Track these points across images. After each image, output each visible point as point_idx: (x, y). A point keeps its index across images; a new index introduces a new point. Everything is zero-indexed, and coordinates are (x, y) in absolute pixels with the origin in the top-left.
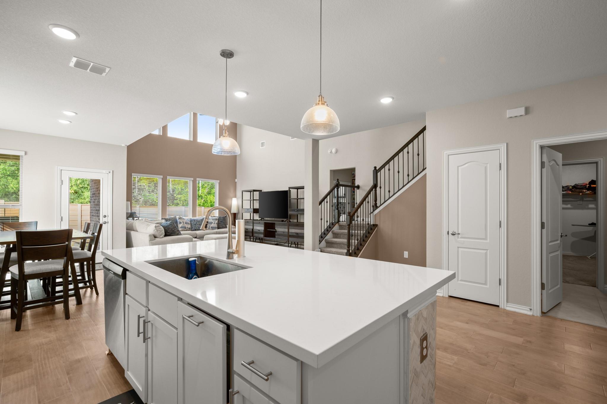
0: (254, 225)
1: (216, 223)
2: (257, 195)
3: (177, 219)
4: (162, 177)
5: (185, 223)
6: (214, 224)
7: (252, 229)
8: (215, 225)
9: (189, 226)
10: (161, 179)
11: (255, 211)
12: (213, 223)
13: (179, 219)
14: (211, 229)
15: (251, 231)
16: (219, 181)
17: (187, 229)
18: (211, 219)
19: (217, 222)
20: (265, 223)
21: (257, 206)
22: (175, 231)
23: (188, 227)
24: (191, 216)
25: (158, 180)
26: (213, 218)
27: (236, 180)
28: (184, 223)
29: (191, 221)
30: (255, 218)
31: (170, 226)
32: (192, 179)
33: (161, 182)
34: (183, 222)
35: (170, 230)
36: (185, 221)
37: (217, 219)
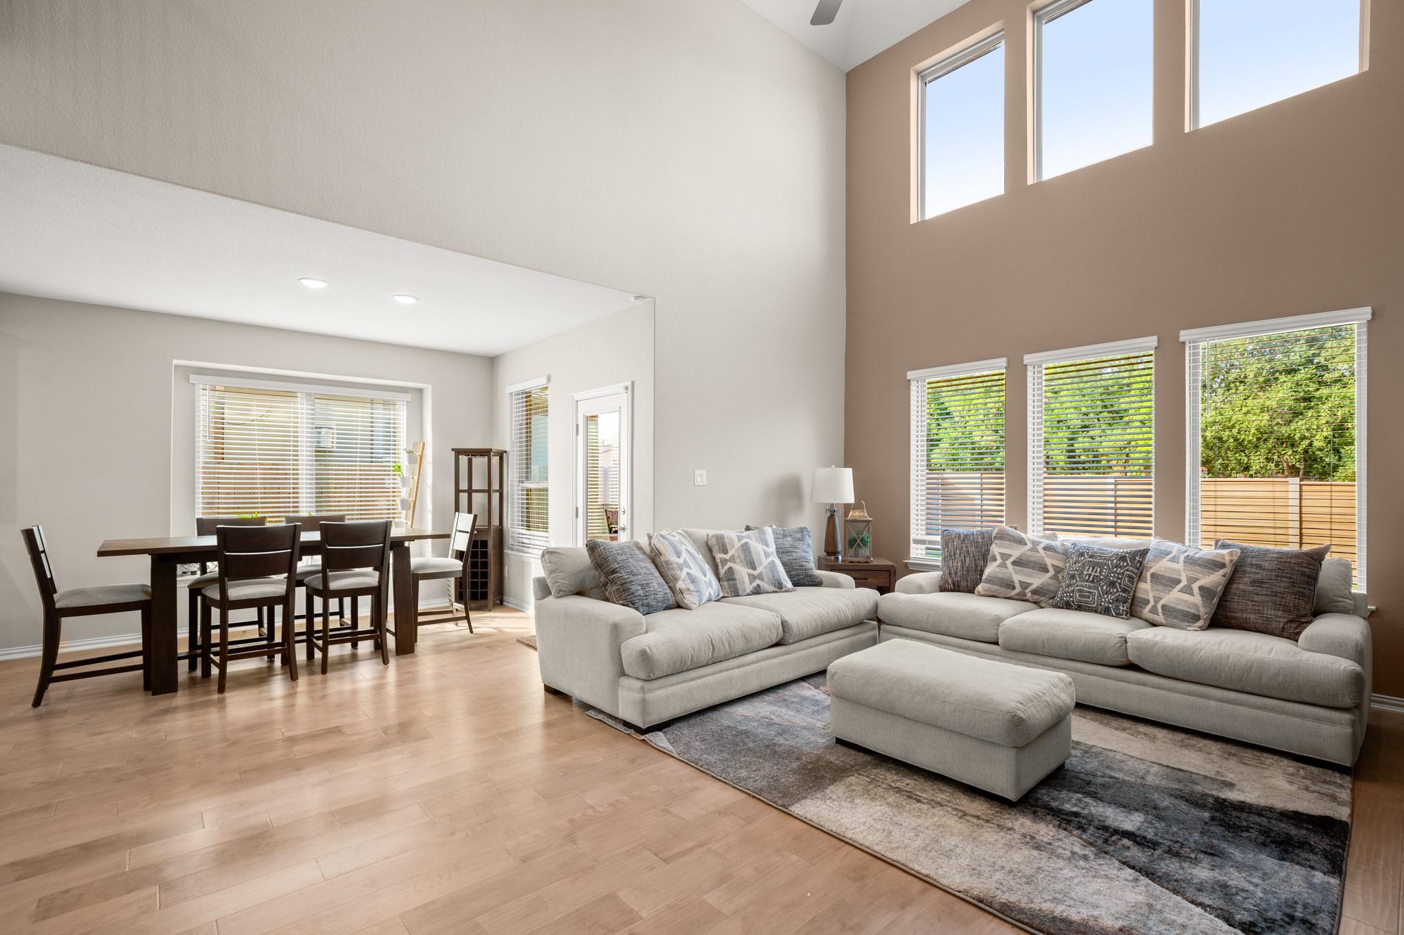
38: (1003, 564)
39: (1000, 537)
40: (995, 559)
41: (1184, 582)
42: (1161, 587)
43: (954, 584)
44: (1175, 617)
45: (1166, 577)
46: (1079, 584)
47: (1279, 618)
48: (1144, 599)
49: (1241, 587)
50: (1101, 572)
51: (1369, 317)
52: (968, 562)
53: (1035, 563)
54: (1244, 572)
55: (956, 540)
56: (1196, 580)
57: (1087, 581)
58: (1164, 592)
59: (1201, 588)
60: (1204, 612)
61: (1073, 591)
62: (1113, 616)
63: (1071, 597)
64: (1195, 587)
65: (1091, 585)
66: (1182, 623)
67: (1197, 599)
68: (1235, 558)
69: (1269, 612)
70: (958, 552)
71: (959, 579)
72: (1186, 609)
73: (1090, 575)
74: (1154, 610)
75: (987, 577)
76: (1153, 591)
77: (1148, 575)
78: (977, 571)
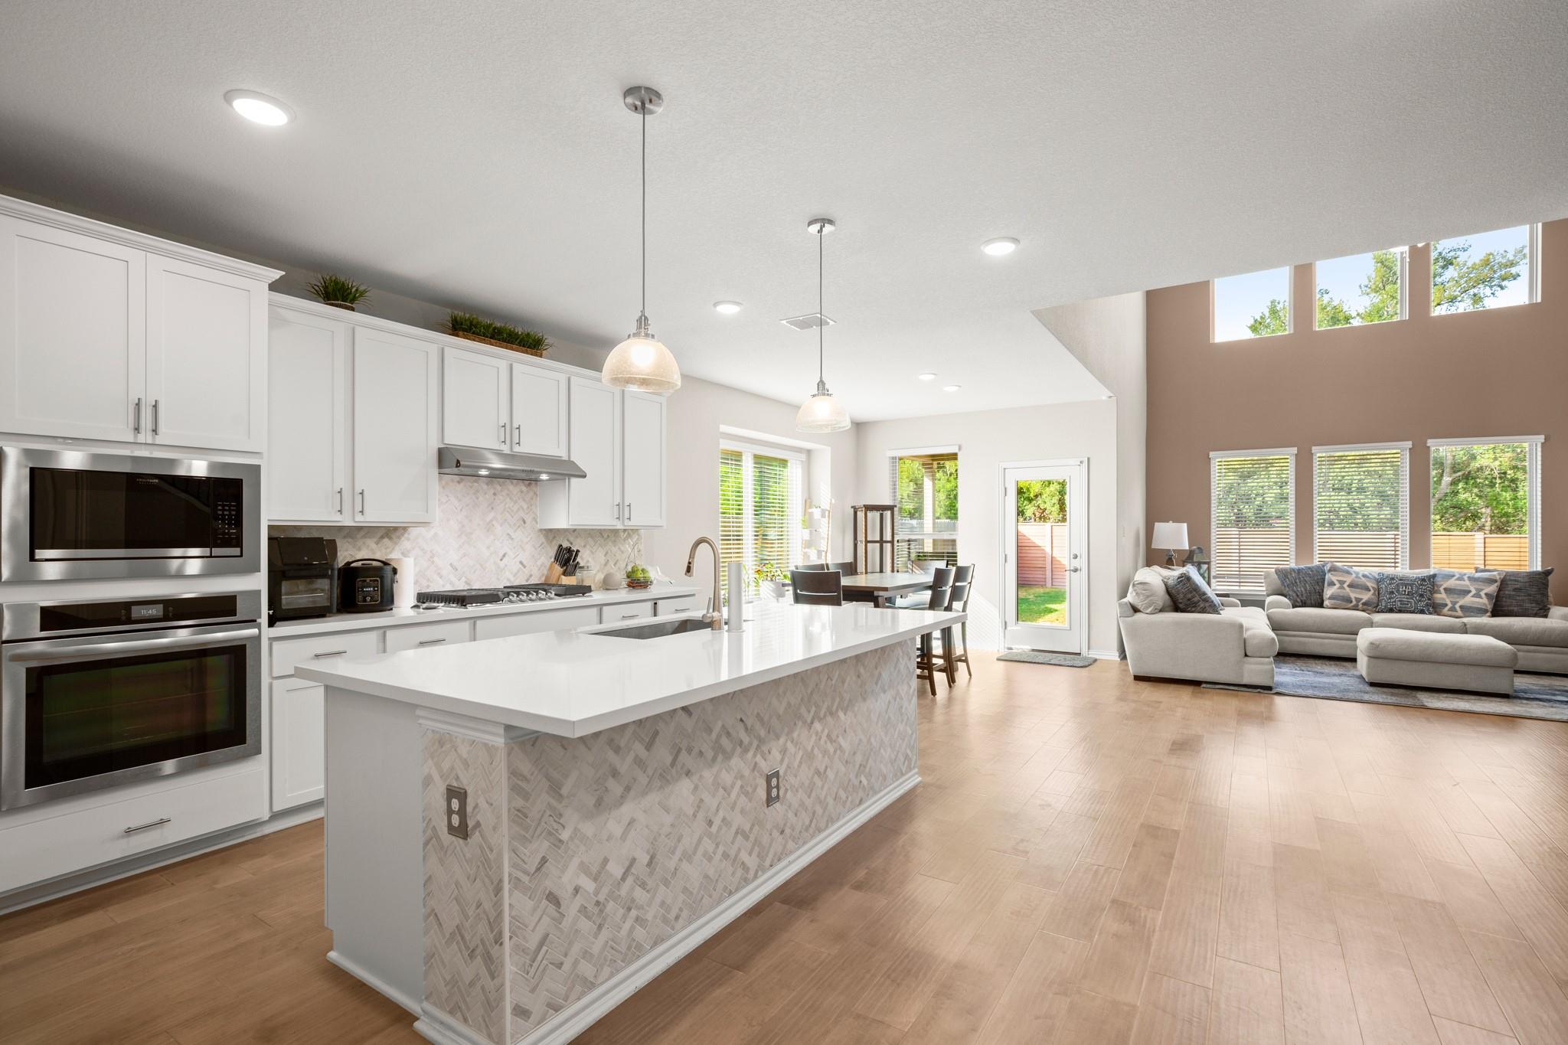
3: (1326, 570)
4: (1296, 452)
5: (1353, 586)
6: (1477, 595)
8: (1477, 600)
9: (1367, 596)
10: (1294, 456)
12: (1470, 592)
13: (1331, 570)
14: (1460, 613)
16: (1540, 438)
17: (1356, 605)
18: (1465, 577)
19: (1491, 589)
23: (1360, 600)
25: (1288, 460)
26: (1477, 575)
28: (1347, 586)
29: (1377, 581)
32: (1411, 444)
33: (1294, 464)
34: (1342, 582)
36: (1348, 580)
37: (1496, 581)
38: (1342, 588)
39: (1333, 569)
40: (1332, 584)
41: (1475, 592)
42: (1456, 596)
43: (1302, 601)
44: (1473, 612)
45: (1458, 589)
46: (1397, 597)
47: (1535, 607)
48: (1444, 602)
49: (1507, 592)
50: (1412, 589)
51: (1543, 441)
52: (1308, 588)
53: (1361, 585)
54: (1507, 584)
55: (1293, 573)
56: (1482, 590)
57: (1403, 595)
58: (1457, 598)
59: (1486, 594)
60: (1490, 607)
61: (1396, 601)
62: (1427, 614)
63: (1393, 605)
64: (1482, 594)
65: (1407, 597)
66: (1478, 614)
67: (1485, 600)
68: (1502, 577)
69: (1528, 605)
70: (1298, 581)
71: (1305, 598)
72: (1480, 607)
73: (1404, 591)
74: (1453, 609)
75: (1328, 596)
76: (1448, 598)
77: (1442, 589)
78: (1319, 592)
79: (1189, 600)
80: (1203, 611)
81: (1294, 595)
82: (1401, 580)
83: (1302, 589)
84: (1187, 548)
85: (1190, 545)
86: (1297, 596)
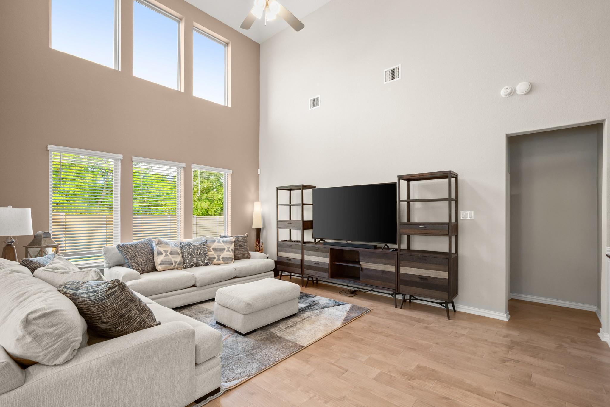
0: (305, 252)
1: (231, 250)
2: (308, 194)
3: (154, 244)
4: (122, 158)
5: (171, 253)
6: (228, 251)
7: (301, 260)
9: (179, 259)
10: (120, 161)
11: (307, 225)
12: (225, 249)
13: (158, 244)
14: (222, 262)
15: (300, 263)
16: (231, 172)
17: (175, 266)
18: (221, 241)
19: (232, 247)
20: (331, 249)
21: (309, 216)
22: (131, 314)
23: (176, 262)
24: (182, 236)
26: (225, 239)
27: (259, 170)
28: (168, 253)
29: (182, 248)
30: (305, 239)
31: (108, 302)
32: (184, 165)
33: (120, 167)
34: (166, 251)
35: (109, 314)
36: (169, 250)
37: (232, 242)
38: (167, 255)
39: (159, 243)
40: (160, 253)
41: (227, 249)
42: (218, 252)
43: (142, 270)
44: (227, 260)
45: (219, 248)
46: (195, 257)
47: (246, 253)
48: (213, 257)
49: (237, 247)
50: (200, 251)
52: (144, 258)
53: (175, 252)
54: (237, 243)
55: (132, 248)
56: (229, 248)
57: (198, 255)
58: (221, 253)
60: (233, 256)
61: (194, 260)
62: (209, 265)
63: (193, 262)
65: (200, 256)
66: (230, 262)
67: (230, 253)
68: (235, 240)
70: (137, 254)
71: (144, 267)
72: (230, 257)
73: (198, 252)
74: (218, 260)
75: (159, 263)
76: (215, 254)
77: (211, 249)
78: (151, 260)
79: (122, 316)
80: (141, 326)
81: (136, 265)
82: (194, 246)
83: (141, 260)
84: (32, 234)
85: (35, 229)
86: (139, 265)
